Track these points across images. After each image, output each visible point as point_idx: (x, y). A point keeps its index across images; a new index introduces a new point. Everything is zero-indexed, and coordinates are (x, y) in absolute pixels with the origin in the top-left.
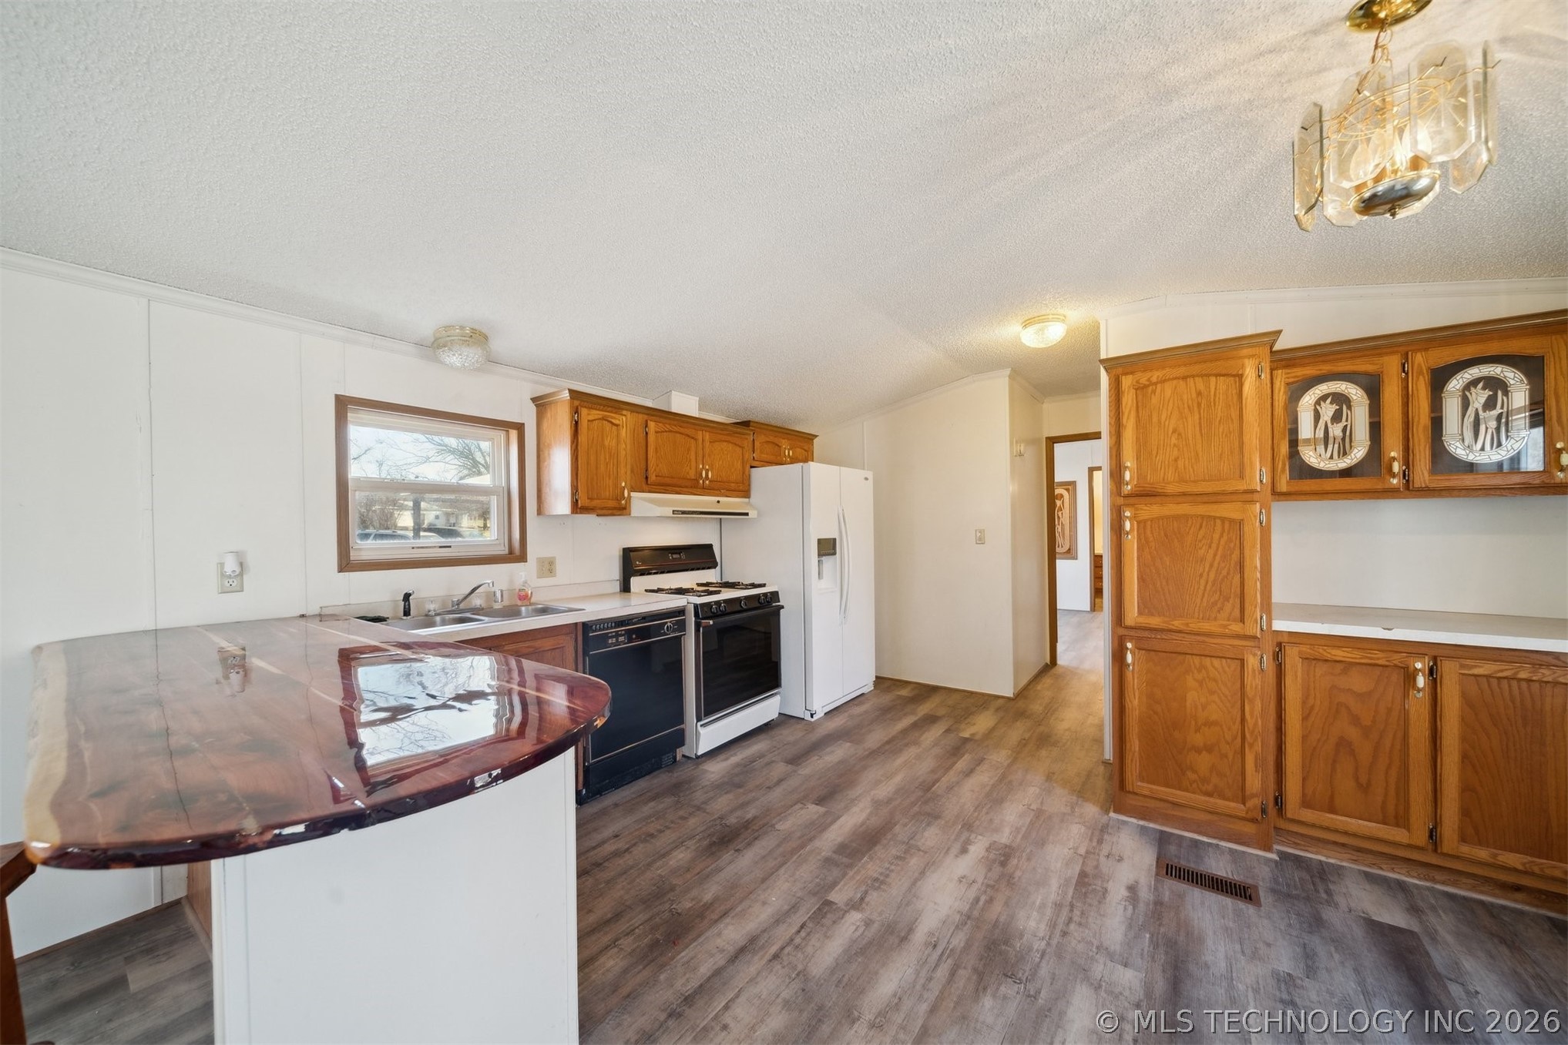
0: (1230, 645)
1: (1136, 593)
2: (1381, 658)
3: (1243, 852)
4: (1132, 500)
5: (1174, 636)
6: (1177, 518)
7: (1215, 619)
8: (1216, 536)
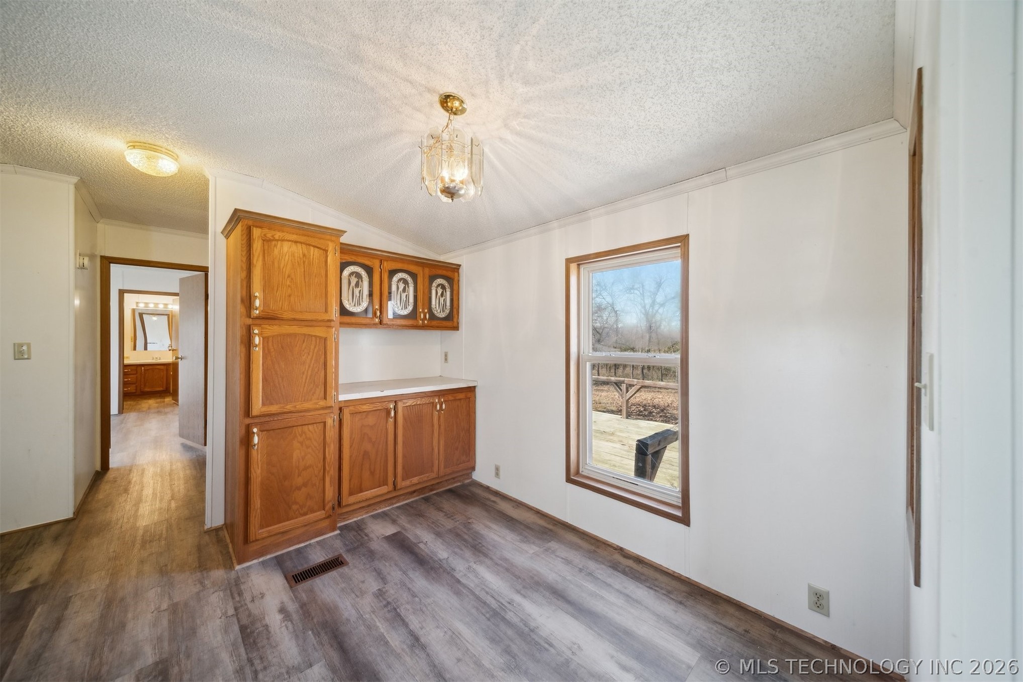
0: (319, 415)
1: (261, 391)
2: (379, 406)
5: (285, 416)
6: (289, 335)
7: (311, 400)
8: (312, 347)
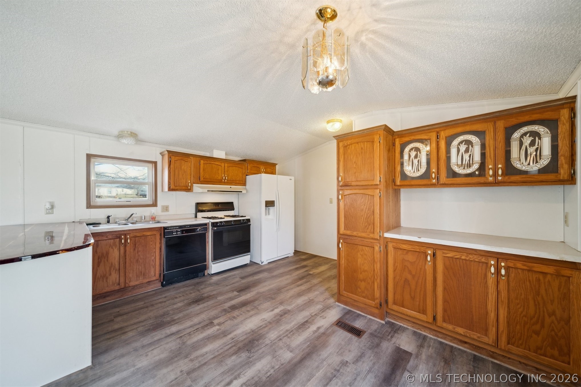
0: (370, 242)
1: (343, 222)
2: (417, 249)
3: (374, 320)
4: (343, 188)
5: (355, 238)
7: (366, 232)
8: (367, 201)
